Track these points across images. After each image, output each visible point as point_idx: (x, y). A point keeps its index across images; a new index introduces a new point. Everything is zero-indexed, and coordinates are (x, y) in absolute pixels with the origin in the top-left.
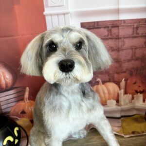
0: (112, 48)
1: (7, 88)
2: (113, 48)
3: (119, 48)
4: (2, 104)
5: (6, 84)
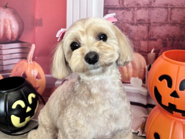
5: (12, 35)
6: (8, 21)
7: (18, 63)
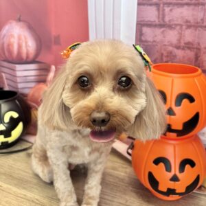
0: (187, 21)
1: (29, 60)
2: (189, 22)
3: (197, 23)
4: (19, 80)
5: (27, 54)
6: (23, 38)
7: (34, 87)
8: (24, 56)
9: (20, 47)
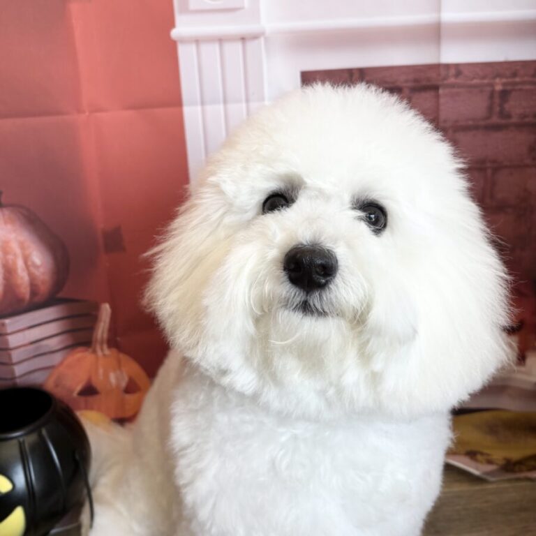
5: (33, 285)
6: (15, 246)
7: (61, 363)
8: (25, 291)
9: (9, 272)
